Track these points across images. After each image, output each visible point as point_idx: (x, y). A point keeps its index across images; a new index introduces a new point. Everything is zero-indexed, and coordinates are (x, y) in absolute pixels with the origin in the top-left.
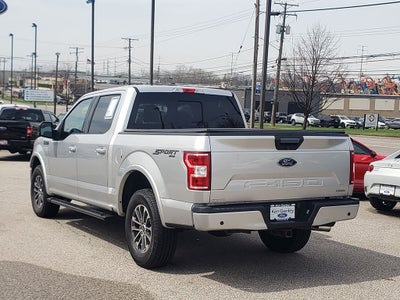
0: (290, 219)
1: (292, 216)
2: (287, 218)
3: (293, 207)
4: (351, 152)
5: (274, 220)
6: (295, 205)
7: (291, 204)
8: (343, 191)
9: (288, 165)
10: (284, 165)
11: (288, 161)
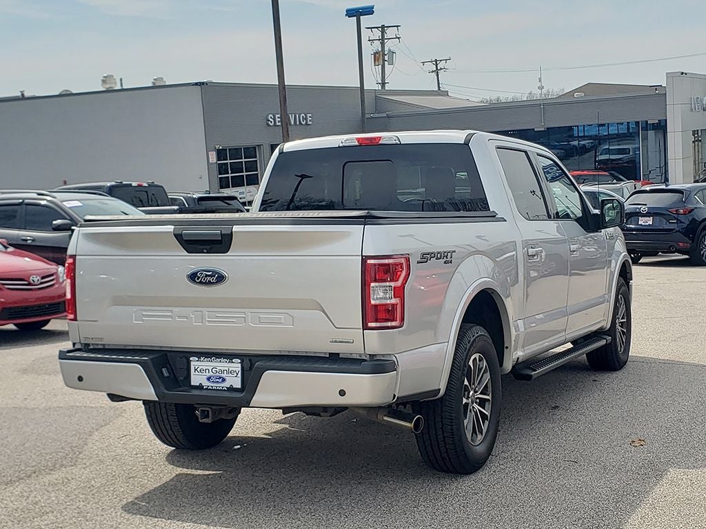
0: (231, 389)
2: (226, 385)
4: (364, 258)
5: (200, 387)
6: (240, 361)
7: (233, 361)
8: (348, 342)
9: (210, 283)
10: (201, 283)
11: (207, 276)
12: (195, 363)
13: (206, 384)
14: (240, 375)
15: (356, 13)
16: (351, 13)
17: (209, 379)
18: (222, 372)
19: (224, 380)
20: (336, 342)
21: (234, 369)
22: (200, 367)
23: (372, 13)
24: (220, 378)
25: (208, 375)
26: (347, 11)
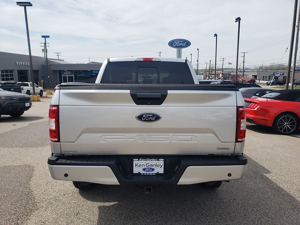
0: (158, 174)
1: (161, 171)
2: (155, 172)
3: (161, 162)
4: (238, 108)
5: (139, 174)
6: (163, 160)
7: (160, 160)
8: (227, 149)
9: (151, 121)
10: (145, 121)
11: (149, 117)
12: (136, 162)
13: (142, 172)
14: (163, 167)
15: (45, 37)
16: (43, 37)
17: (144, 170)
18: (152, 166)
19: (153, 170)
20: (220, 149)
21: (159, 164)
22: (139, 164)
23: (49, 37)
24: (151, 169)
25: (144, 167)
26: (42, 36)
